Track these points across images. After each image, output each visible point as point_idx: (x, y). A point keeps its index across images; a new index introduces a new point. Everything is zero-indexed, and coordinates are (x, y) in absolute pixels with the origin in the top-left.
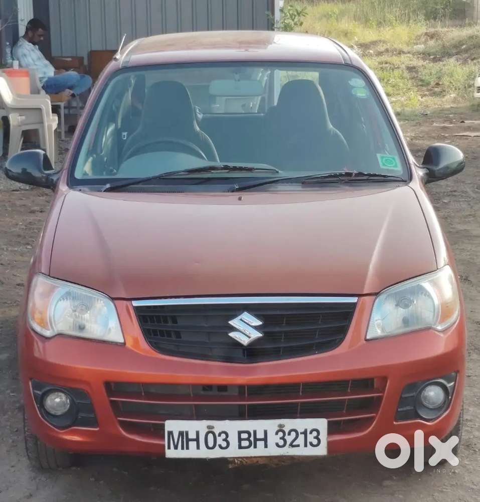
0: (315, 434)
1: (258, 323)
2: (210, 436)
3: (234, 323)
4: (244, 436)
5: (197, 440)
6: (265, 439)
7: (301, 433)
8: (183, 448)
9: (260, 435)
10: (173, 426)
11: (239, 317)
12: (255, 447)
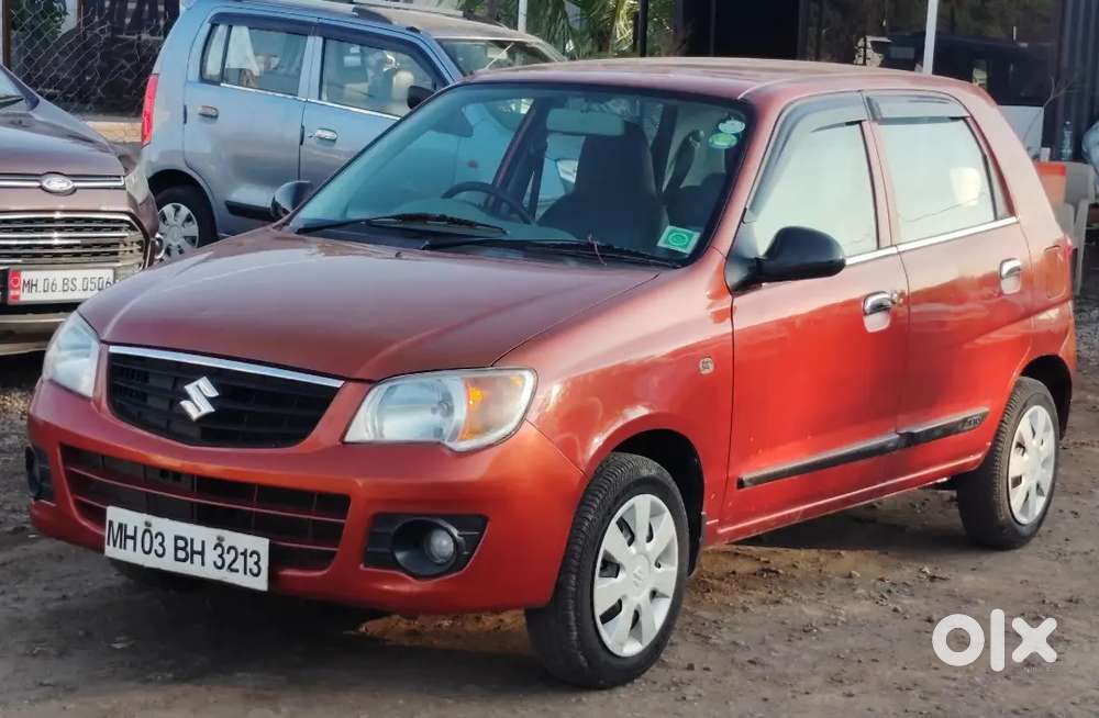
0: (255, 557)
1: (213, 393)
2: (147, 535)
3: (190, 388)
4: (181, 543)
5: (134, 538)
6: (202, 553)
7: (242, 554)
8: (121, 547)
9: (198, 547)
10: (115, 514)
11: (196, 383)
12: (192, 562)
